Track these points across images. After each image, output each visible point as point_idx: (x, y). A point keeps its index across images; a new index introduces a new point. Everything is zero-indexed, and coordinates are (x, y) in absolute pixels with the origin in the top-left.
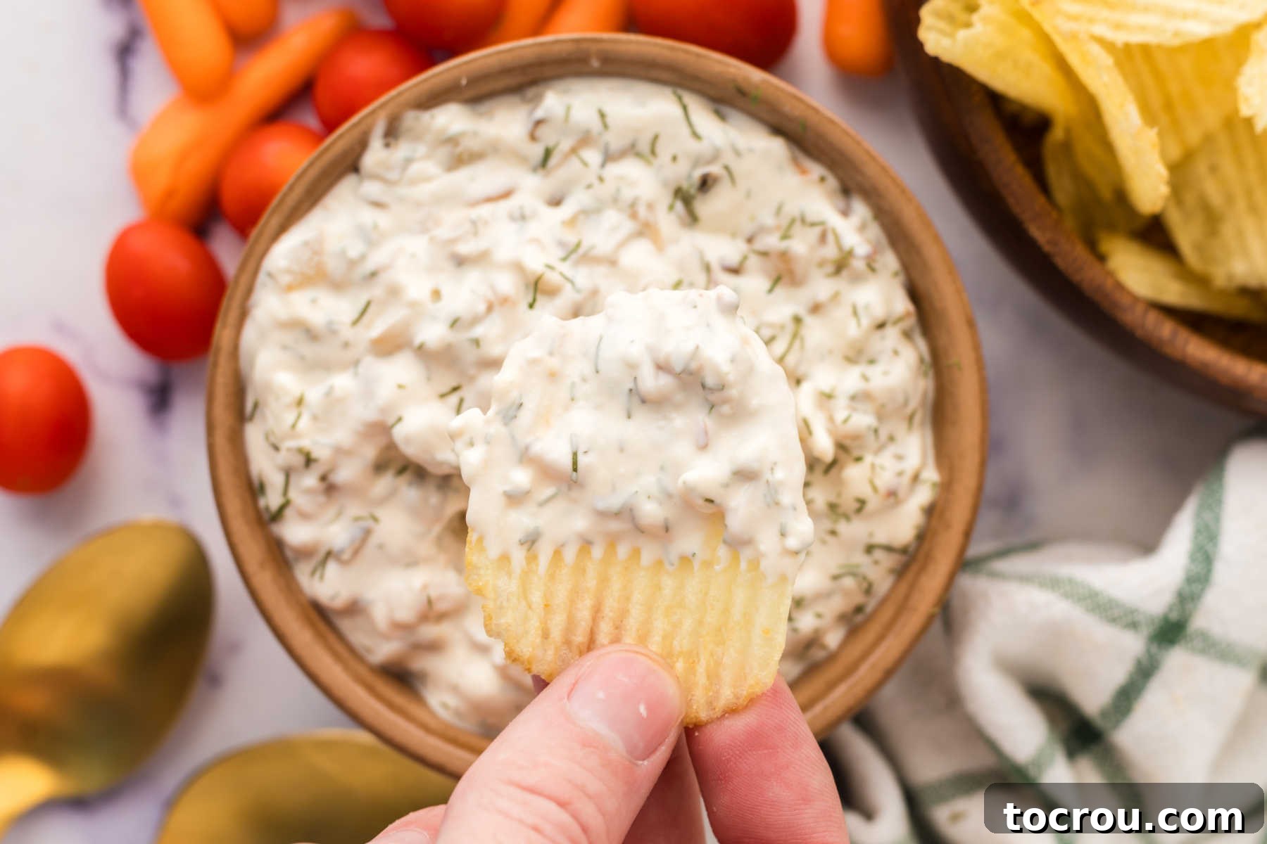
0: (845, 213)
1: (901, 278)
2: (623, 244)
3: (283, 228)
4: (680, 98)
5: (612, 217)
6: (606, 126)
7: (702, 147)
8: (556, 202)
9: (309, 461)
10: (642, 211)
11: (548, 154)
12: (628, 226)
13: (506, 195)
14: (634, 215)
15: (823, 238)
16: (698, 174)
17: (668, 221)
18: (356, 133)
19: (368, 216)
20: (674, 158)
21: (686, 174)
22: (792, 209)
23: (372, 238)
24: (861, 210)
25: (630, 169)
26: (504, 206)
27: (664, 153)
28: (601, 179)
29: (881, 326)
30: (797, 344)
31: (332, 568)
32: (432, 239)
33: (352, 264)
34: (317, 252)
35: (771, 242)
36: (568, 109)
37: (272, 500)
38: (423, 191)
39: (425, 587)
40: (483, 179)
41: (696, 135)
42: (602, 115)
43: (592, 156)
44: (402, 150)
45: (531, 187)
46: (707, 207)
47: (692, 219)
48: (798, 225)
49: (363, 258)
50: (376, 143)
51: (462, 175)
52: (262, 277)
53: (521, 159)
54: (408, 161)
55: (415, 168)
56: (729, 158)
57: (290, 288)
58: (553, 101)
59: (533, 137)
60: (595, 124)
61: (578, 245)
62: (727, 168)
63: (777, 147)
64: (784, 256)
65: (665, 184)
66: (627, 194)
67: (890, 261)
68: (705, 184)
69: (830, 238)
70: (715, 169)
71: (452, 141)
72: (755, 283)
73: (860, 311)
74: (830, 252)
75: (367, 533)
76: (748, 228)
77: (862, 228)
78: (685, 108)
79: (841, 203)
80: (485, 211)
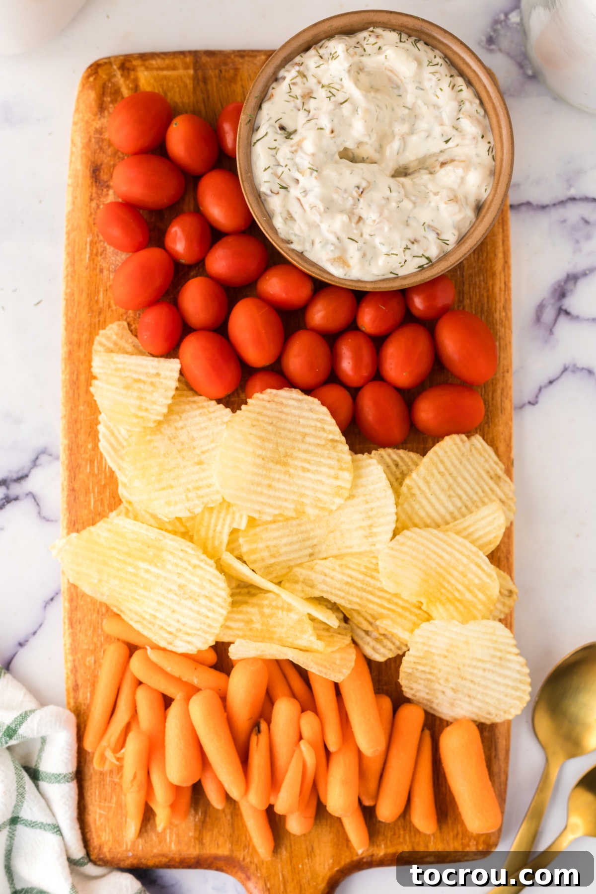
0: (284, 78)
1: (302, 54)
2: (305, 153)
3: (328, 273)
4: (255, 143)
5: (298, 160)
6: (269, 167)
7: (270, 131)
8: (297, 181)
9: (407, 248)
10: (294, 148)
11: (282, 187)
12: (300, 153)
13: (299, 200)
14: (296, 151)
15: (294, 84)
16: (280, 132)
17: (296, 138)
18: (290, 253)
19: (317, 246)
20: (275, 140)
21: (280, 136)
22: (287, 97)
23: (325, 243)
24: (282, 73)
25: (280, 157)
26: (303, 200)
27: (274, 144)
28: (286, 166)
29: (321, 57)
30: (331, 85)
31: (444, 237)
32: (321, 222)
33: (336, 247)
34: (334, 260)
35: (299, 102)
36: (265, 182)
37: (423, 261)
38: (305, 228)
39: (446, 203)
40: (295, 210)
41: (266, 134)
42: (266, 169)
43: (280, 170)
44: (293, 238)
45: (295, 191)
46: (290, 128)
47: (295, 131)
48: (291, 94)
49: (333, 244)
50: (292, 246)
51: (296, 216)
52: (346, 277)
53: (286, 196)
54: (296, 235)
55: (298, 232)
56: (272, 121)
57: (349, 266)
58: (264, 189)
59: (278, 193)
60: (269, 171)
61: (310, 168)
62: (276, 122)
63: (266, 106)
64: (303, 97)
65: (284, 142)
66: (289, 155)
67: (298, 59)
68: (282, 128)
69: (294, 81)
70: (277, 125)
71: (285, 220)
72: (312, 104)
73: (318, 65)
74: (299, 80)
75: (429, 226)
76: (295, 110)
77: (288, 71)
78: (258, 140)
79: (281, 81)
80: (306, 206)
